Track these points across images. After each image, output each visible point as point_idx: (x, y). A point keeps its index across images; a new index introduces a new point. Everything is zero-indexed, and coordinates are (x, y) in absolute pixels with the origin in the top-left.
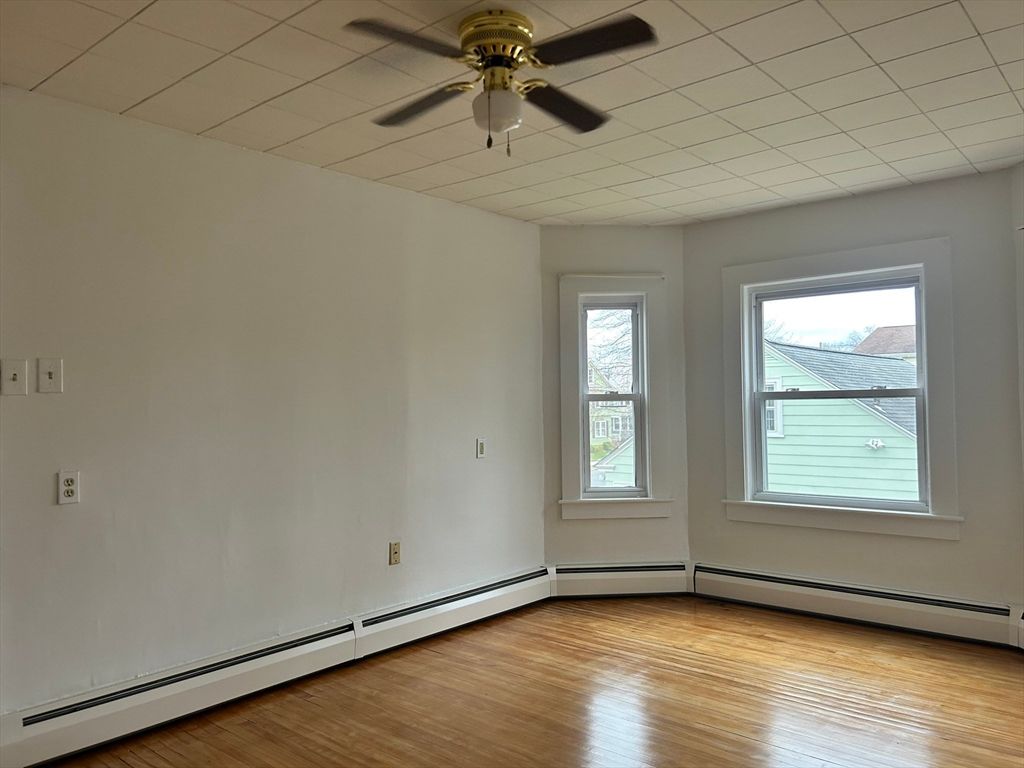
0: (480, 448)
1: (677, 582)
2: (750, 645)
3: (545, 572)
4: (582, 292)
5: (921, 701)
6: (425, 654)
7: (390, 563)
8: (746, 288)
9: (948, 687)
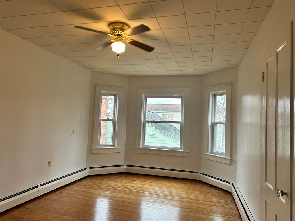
0: (73, 133)
1: (121, 169)
2: (145, 184)
3: (86, 168)
4: (102, 90)
5: (186, 193)
6: (57, 193)
7: (48, 167)
8: (144, 94)
9: (190, 189)
